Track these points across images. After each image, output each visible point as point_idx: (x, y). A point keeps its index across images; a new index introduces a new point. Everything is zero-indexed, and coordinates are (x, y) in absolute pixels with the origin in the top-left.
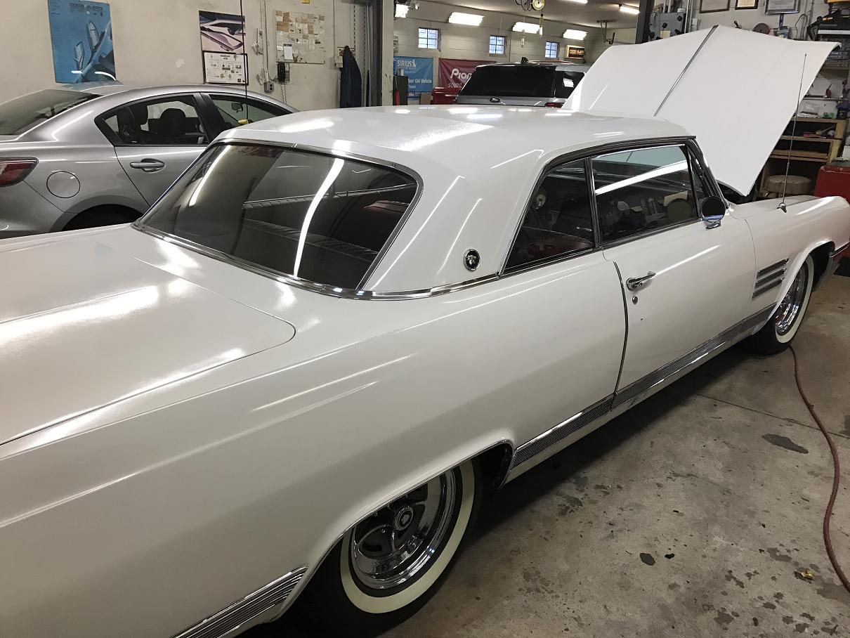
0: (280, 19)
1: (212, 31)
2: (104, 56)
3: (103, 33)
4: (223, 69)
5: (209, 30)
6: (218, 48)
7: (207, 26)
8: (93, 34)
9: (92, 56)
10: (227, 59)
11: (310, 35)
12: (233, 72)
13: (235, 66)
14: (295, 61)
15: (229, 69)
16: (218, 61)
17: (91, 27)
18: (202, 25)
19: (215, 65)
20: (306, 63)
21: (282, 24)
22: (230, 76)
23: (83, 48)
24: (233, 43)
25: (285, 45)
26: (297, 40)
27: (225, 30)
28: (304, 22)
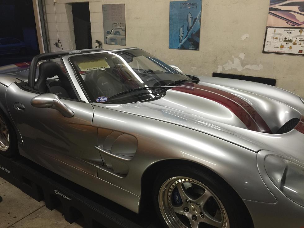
2: (194, 33)
3: (196, 19)
4: (284, 41)
5: (277, 10)
7: (276, 6)
8: (190, 20)
9: (188, 33)
12: (295, 44)
13: (298, 39)
15: (291, 41)
16: (281, 35)
17: (190, 16)
18: (271, 7)
19: (277, 38)
23: (183, 29)
24: (301, 19)
27: (295, 8)
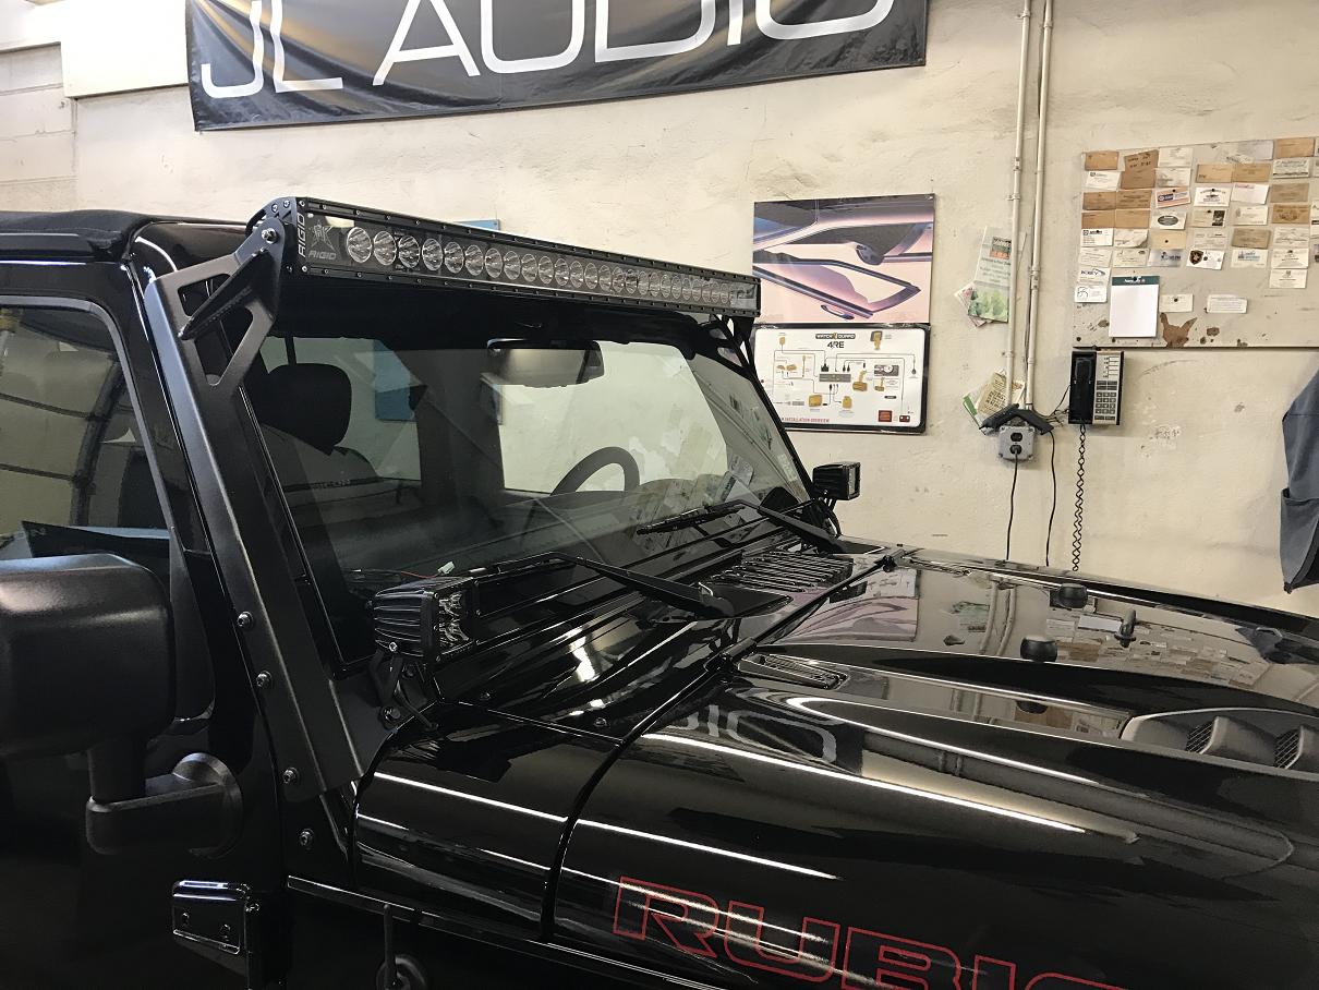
0: (1109, 182)
1: (795, 260)
4: (822, 378)
5: (782, 258)
6: (813, 311)
7: (776, 246)
10: (840, 345)
11: (1278, 230)
12: (861, 387)
13: (870, 368)
14: (1173, 337)
15: (846, 378)
16: (805, 354)
18: (761, 246)
19: (792, 368)
20: (1242, 347)
21: (1112, 201)
22: (847, 402)
24: (870, 289)
25: (1117, 281)
26: (1196, 256)
27: (847, 252)
28: (1245, 175)
